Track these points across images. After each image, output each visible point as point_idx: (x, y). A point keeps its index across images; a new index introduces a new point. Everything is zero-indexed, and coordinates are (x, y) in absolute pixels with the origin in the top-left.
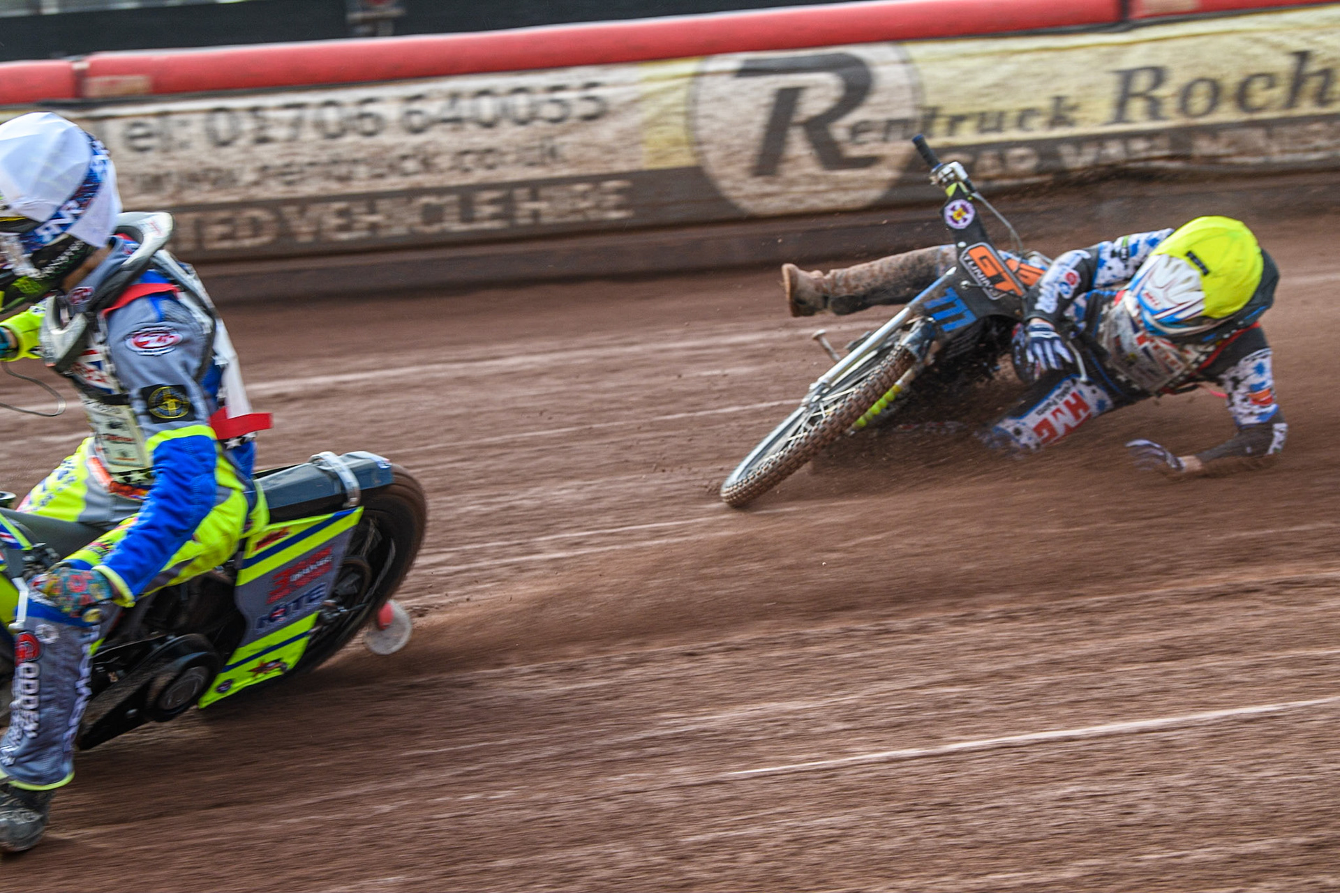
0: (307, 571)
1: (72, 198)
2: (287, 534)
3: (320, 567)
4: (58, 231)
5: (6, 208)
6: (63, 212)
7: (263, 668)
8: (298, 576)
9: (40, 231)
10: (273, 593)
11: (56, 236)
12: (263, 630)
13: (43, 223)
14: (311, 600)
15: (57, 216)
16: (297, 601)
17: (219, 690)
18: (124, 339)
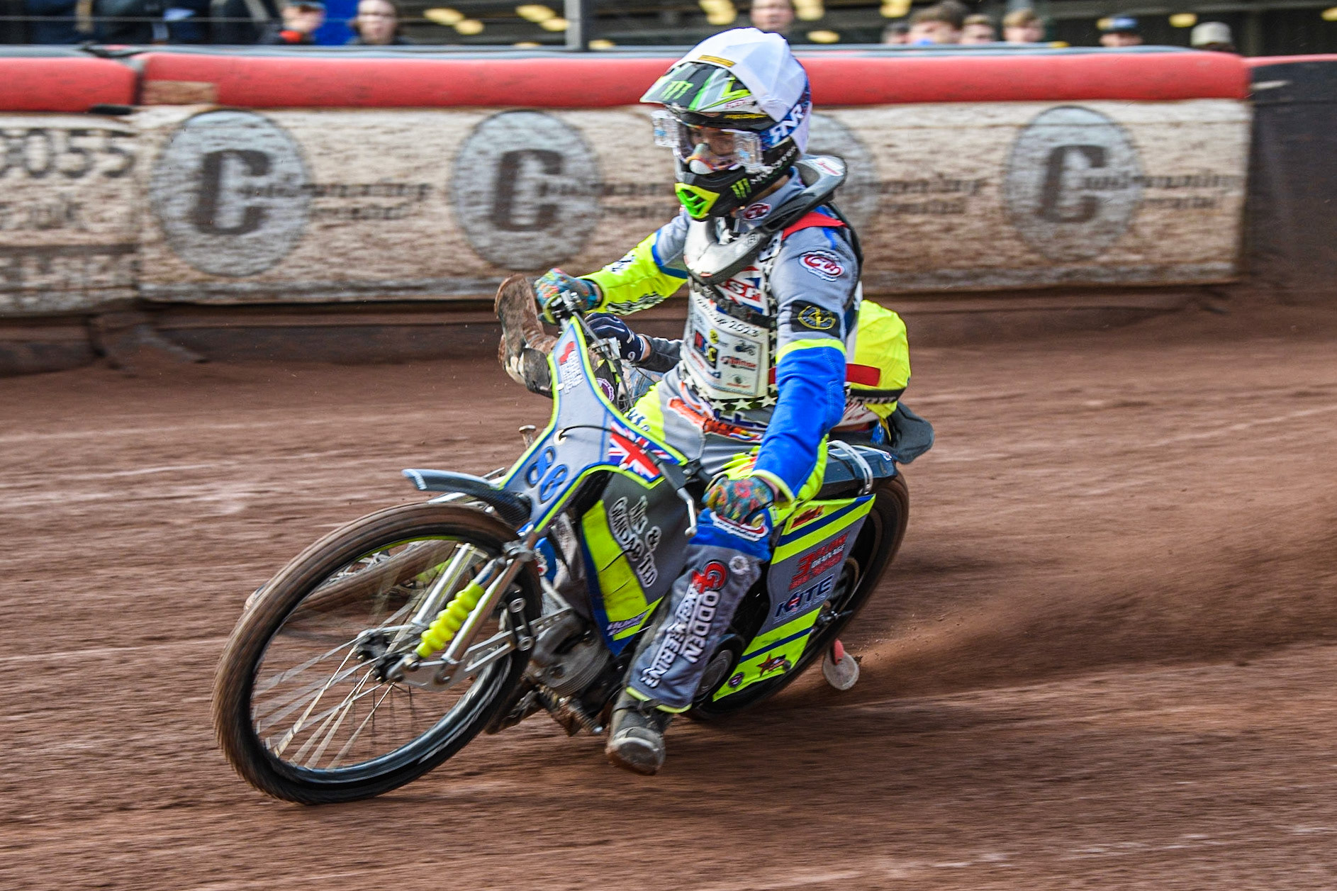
0: (824, 559)
1: (799, 102)
2: (820, 514)
3: (833, 556)
4: (785, 133)
5: (755, 103)
6: (792, 114)
7: (768, 665)
8: (817, 562)
9: (773, 132)
10: (796, 579)
11: (782, 138)
12: (778, 619)
13: (777, 123)
14: (820, 592)
15: (788, 118)
16: (810, 591)
17: (731, 685)
18: (799, 256)
